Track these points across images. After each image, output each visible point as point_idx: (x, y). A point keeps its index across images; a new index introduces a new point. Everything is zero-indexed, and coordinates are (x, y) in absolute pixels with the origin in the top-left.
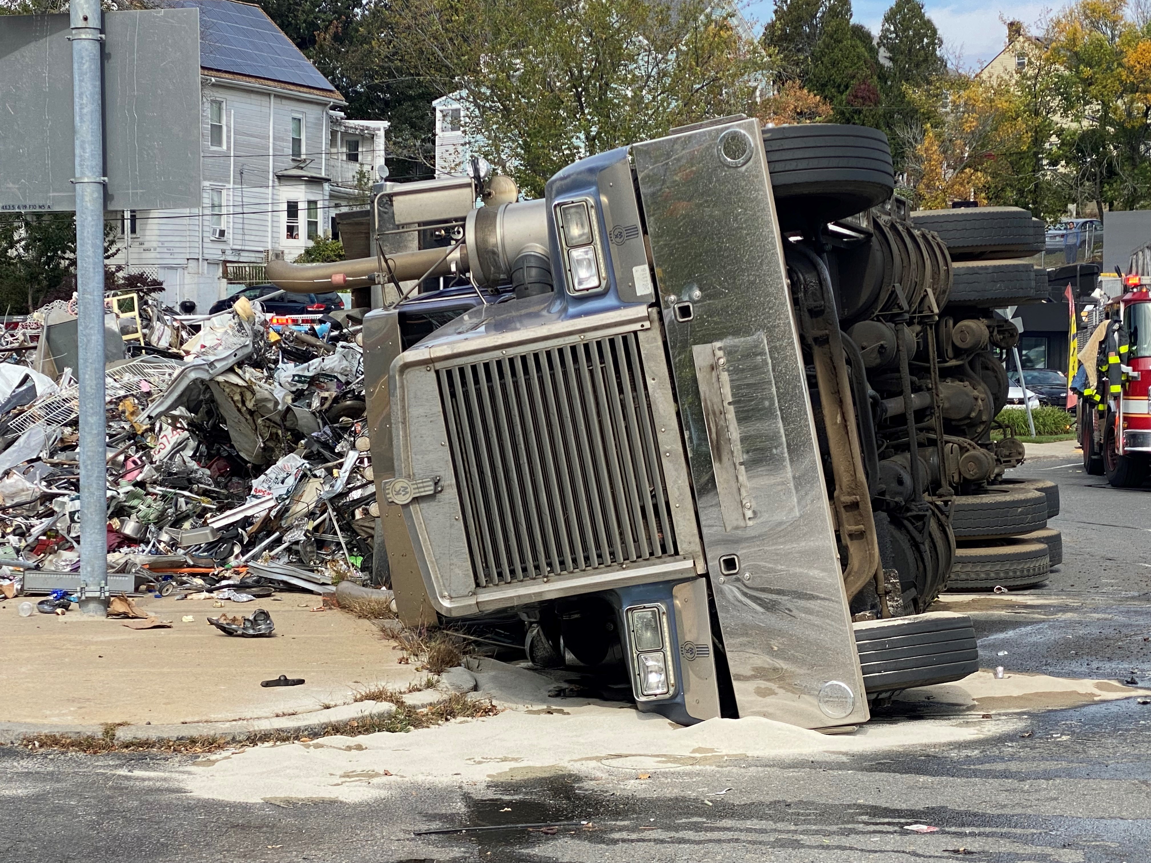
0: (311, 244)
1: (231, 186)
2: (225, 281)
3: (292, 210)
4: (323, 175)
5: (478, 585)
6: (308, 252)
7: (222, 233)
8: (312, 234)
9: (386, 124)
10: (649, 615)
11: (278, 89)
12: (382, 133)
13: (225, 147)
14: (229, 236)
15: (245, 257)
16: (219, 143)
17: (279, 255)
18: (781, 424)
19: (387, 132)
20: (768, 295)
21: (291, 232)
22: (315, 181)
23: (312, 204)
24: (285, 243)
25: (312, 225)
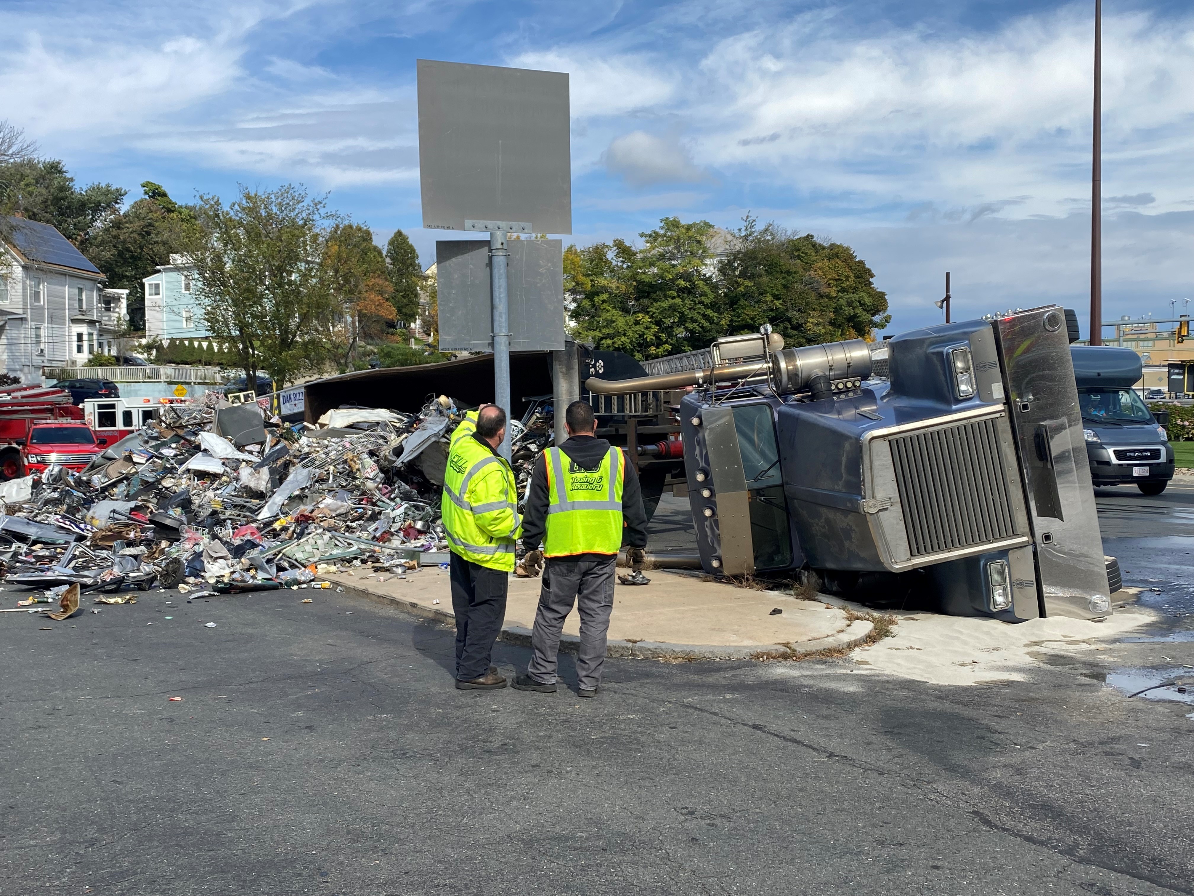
0: (91, 357)
1: (46, 325)
2: (44, 377)
3: (80, 336)
4: (95, 318)
5: (911, 555)
6: (90, 361)
7: (42, 351)
8: (91, 352)
9: (127, 291)
10: (999, 567)
11: (71, 271)
12: (125, 296)
13: (42, 303)
14: (46, 352)
15: (55, 364)
16: (39, 301)
17: (74, 363)
18: (1074, 465)
19: (128, 295)
20: (1068, 398)
21: (80, 349)
22: (92, 323)
23: (91, 334)
24: (75, 355)
25: (91, 346)
